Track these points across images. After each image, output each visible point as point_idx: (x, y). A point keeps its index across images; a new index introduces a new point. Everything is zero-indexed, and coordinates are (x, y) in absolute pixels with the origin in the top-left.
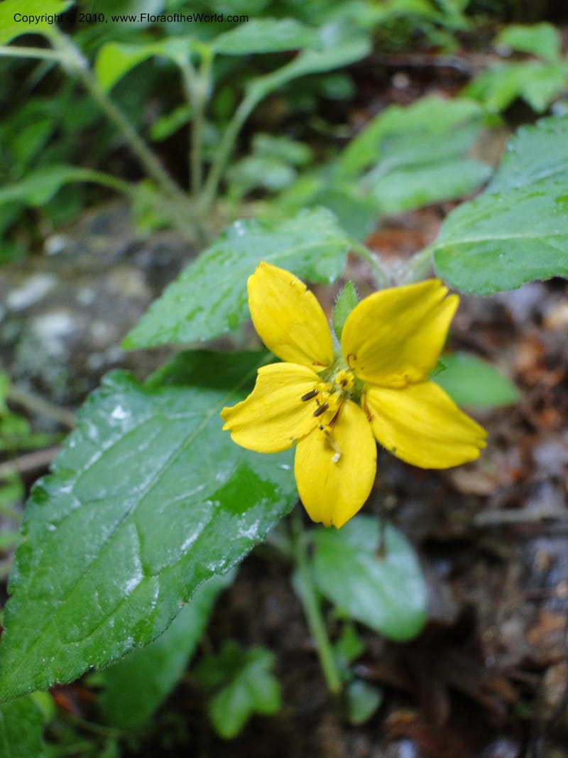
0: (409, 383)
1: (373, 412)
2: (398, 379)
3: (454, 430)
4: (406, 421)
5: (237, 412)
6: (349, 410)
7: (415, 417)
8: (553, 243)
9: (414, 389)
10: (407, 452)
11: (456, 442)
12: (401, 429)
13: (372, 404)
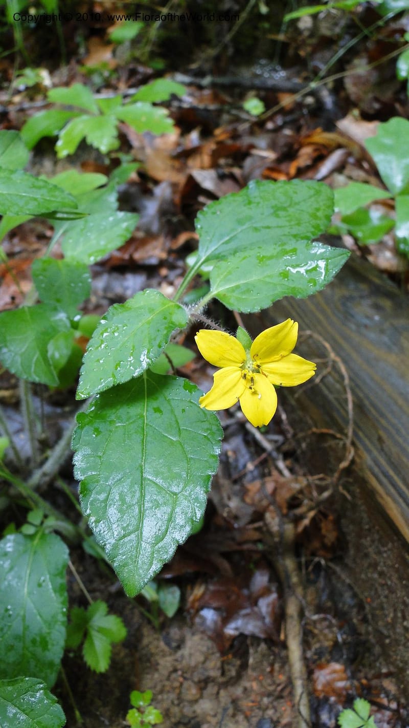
0: (283, 357)
1: (267, 374)
2: (277, 357)
3: (305, 367)
4: (285, 371)
5: (207, 397)
6: (256, 377)
7: (288, 369)
8: (268, 280)
9: (285, 358)
10: (287, 383)
11: (306, 371)
12: (283, 375)
13: (266, 371)
